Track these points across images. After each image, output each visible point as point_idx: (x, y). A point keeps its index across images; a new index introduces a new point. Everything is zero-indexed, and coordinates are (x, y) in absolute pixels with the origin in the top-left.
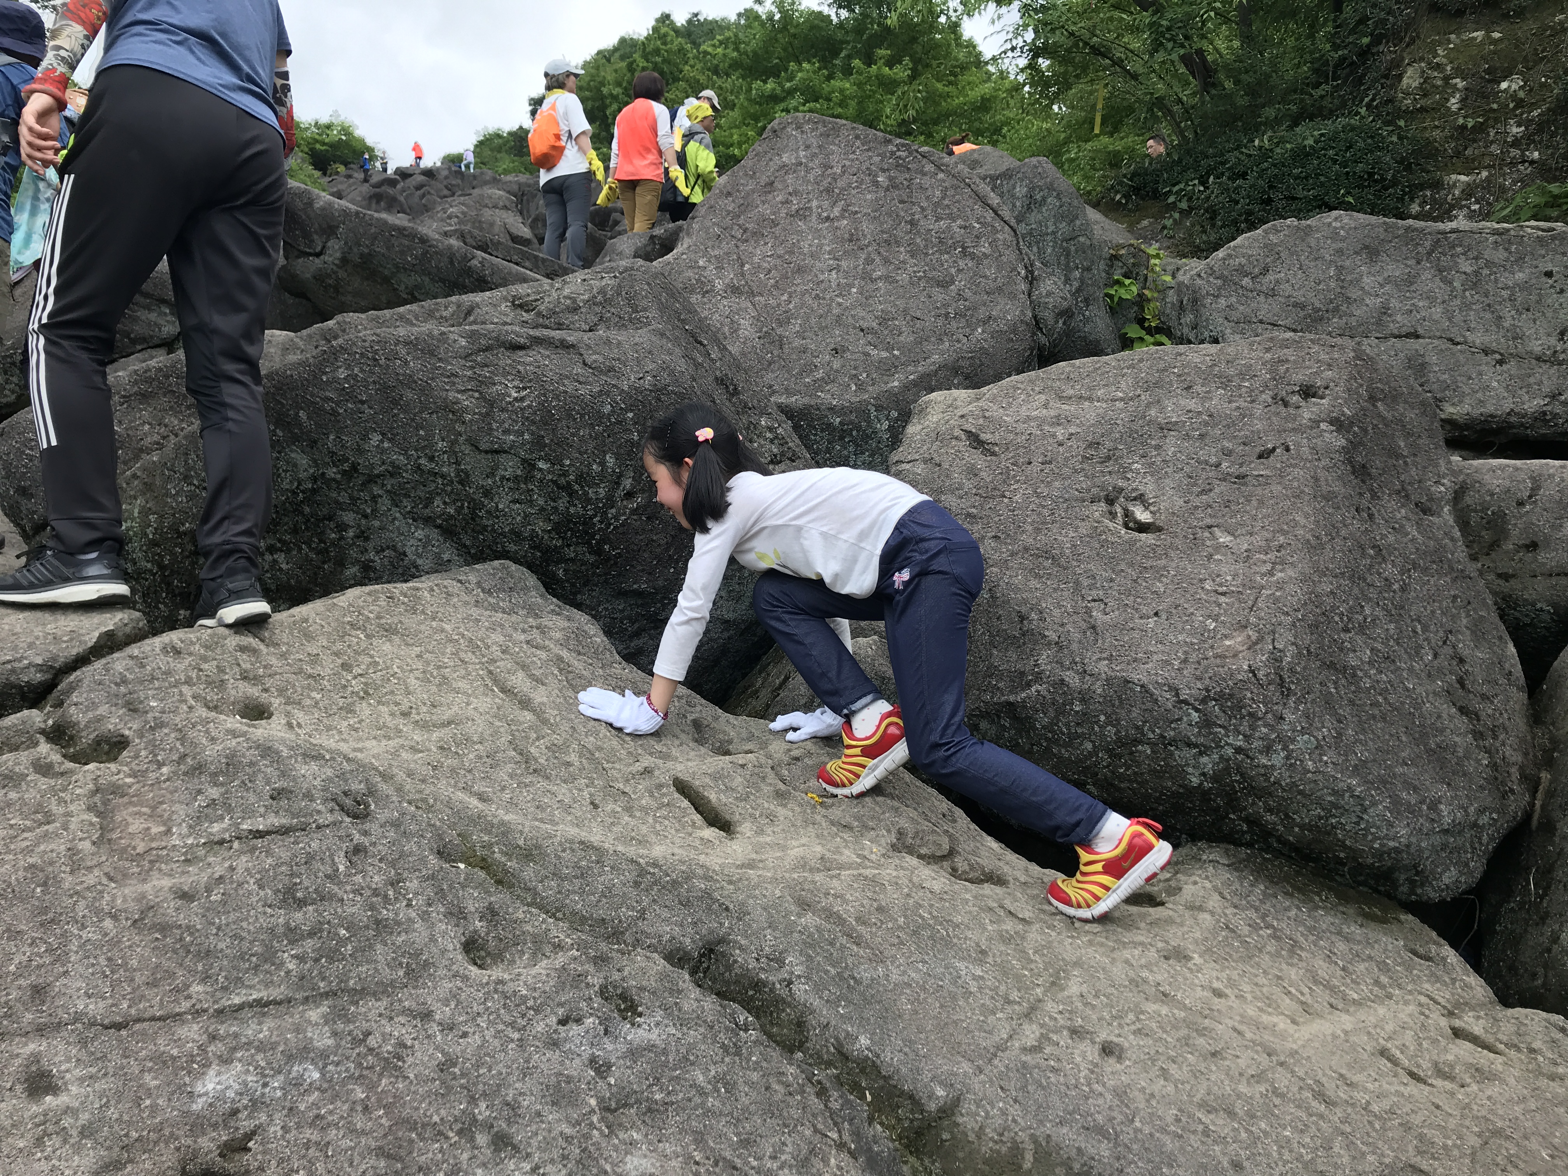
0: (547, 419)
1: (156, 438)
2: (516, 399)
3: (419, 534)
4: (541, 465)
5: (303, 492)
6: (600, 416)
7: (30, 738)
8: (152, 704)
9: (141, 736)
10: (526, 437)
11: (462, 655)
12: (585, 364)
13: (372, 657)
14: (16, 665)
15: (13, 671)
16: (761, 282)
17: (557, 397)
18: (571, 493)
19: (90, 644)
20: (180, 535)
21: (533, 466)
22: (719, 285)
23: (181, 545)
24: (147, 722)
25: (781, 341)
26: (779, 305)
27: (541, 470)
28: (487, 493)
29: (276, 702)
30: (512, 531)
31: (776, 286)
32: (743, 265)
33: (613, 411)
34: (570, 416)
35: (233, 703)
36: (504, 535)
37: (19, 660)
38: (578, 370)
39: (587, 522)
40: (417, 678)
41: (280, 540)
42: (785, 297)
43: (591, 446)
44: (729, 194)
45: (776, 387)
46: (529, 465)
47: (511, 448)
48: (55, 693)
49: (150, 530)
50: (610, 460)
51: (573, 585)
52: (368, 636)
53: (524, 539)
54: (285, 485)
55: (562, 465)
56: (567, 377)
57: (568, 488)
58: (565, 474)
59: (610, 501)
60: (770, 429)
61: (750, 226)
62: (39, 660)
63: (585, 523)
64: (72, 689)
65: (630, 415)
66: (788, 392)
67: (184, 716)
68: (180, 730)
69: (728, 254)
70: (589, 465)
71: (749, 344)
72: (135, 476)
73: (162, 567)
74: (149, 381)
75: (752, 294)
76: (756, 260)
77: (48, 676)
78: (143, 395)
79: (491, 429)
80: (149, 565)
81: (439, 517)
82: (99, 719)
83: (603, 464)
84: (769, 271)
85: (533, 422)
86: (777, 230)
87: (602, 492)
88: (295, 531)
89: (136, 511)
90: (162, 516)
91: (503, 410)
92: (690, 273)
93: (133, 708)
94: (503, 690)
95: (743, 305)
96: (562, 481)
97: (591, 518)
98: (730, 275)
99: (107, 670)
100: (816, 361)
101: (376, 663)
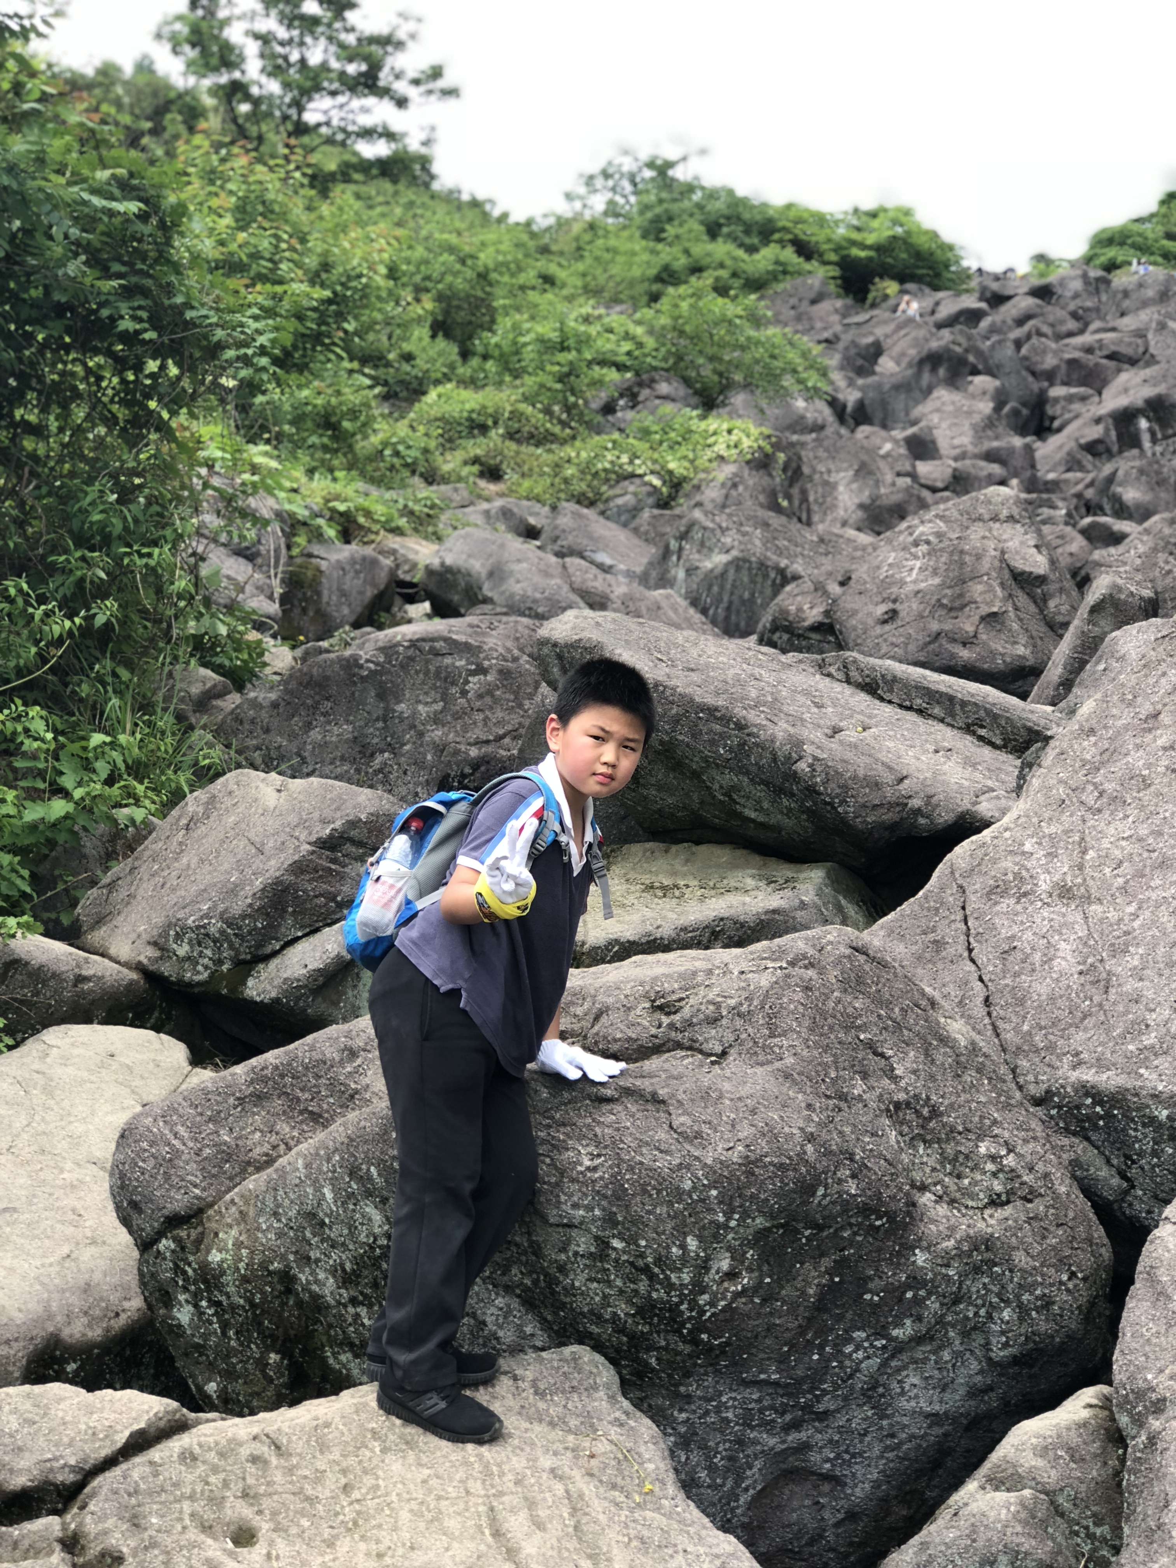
0: (619, 1195)
1: (266, 1148)
2: (588, 1169)
3: (500, 1302)
4: (617, 1244)
5: (380, 1247)
6: (679, 1194)
7: (49, 1545)
8: (154, 1520)
9: (135, 1556)
10: (597, 1212)
11: (471, 1484)
12: (671, 1127)
13: (377, 1478)
14: (56, 1465)
15: (51, 1470)
16: (1104, 881)
17: (631, 1169)
18: (652, 1277)
19: (119, 1445)
20: (270, 1273)
21: (607, 1245)
22: (1044, 883)
23: (270, 1284)
24: (143, 1540)
25: (1108, 981)
26: (1121, 920)
27: (615, 1249)
28: (562, 1269)
29: (264, 1527)
30: (591, 1312)
31: (1124, 890)
32: (1084, 852)
33: (694, 1188)
34: (645, 1191)
35: (228, 1524)
36: (582, 1314)
37: (56, 1459)
38: (662, 1135)
39: (674, 1309)
40: (411, 1511)
41: (362, 1293)
42: (1131, 909)
43: (669, 1226)
44: (1092, 731)
45: (1085, 1056)
46: (603, 1244)
47: (581, 1223)
48: (81, 1497)
49: (242, 1265)
50: (692, 1243)
51: (670, 1376)
52: (384, 1450)
53: (607, 1321)
54: (362, 1238)
55: (638, 1246)
56: (647, 1144)
57: (646, 1270)
58: (642, 1256)
59: (699, 1287)
60: (993, 1158)
61: (1109, 787)
62: (72, 1462)
63: (670, 1310)
64: (93, 1495)
65: (714, 1193)
66: (1101, 1065)
67: (175, 1537)
68: (168, 1553)
69: (1066, 832)
70: (668, 1247)
71: (1064, 983)
72: (232, 1201)
73: (253, 1305)
74: (265, 1080)
75: (1088, 899)
76: (1105, 843)
77: (79, 1477)
78: (259, 1097)
79: (559, 1202)
80: (242, 1301)
81: (518, 1286)
82: (106, 1532)
83: (683, 1246)
84: (1119, 865)
85: (605, 1197)
86: (1146, 796)
87: (686, 1277)
88: (375, 1285)
89: (230, 1243)
90: (252, 1252)
91: (573, 1180)
92: (1008, 864)
93: (136, 1523)
94: (497, 1534)
95: (1070, 918)
96: (640, 1263)
97: (678, 1305)
98: (1063, 867)
99: (125, 1477)
100: (1151, 1018)
101: (377, 1487)
